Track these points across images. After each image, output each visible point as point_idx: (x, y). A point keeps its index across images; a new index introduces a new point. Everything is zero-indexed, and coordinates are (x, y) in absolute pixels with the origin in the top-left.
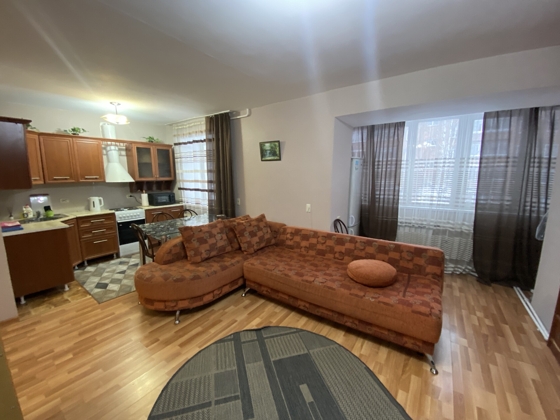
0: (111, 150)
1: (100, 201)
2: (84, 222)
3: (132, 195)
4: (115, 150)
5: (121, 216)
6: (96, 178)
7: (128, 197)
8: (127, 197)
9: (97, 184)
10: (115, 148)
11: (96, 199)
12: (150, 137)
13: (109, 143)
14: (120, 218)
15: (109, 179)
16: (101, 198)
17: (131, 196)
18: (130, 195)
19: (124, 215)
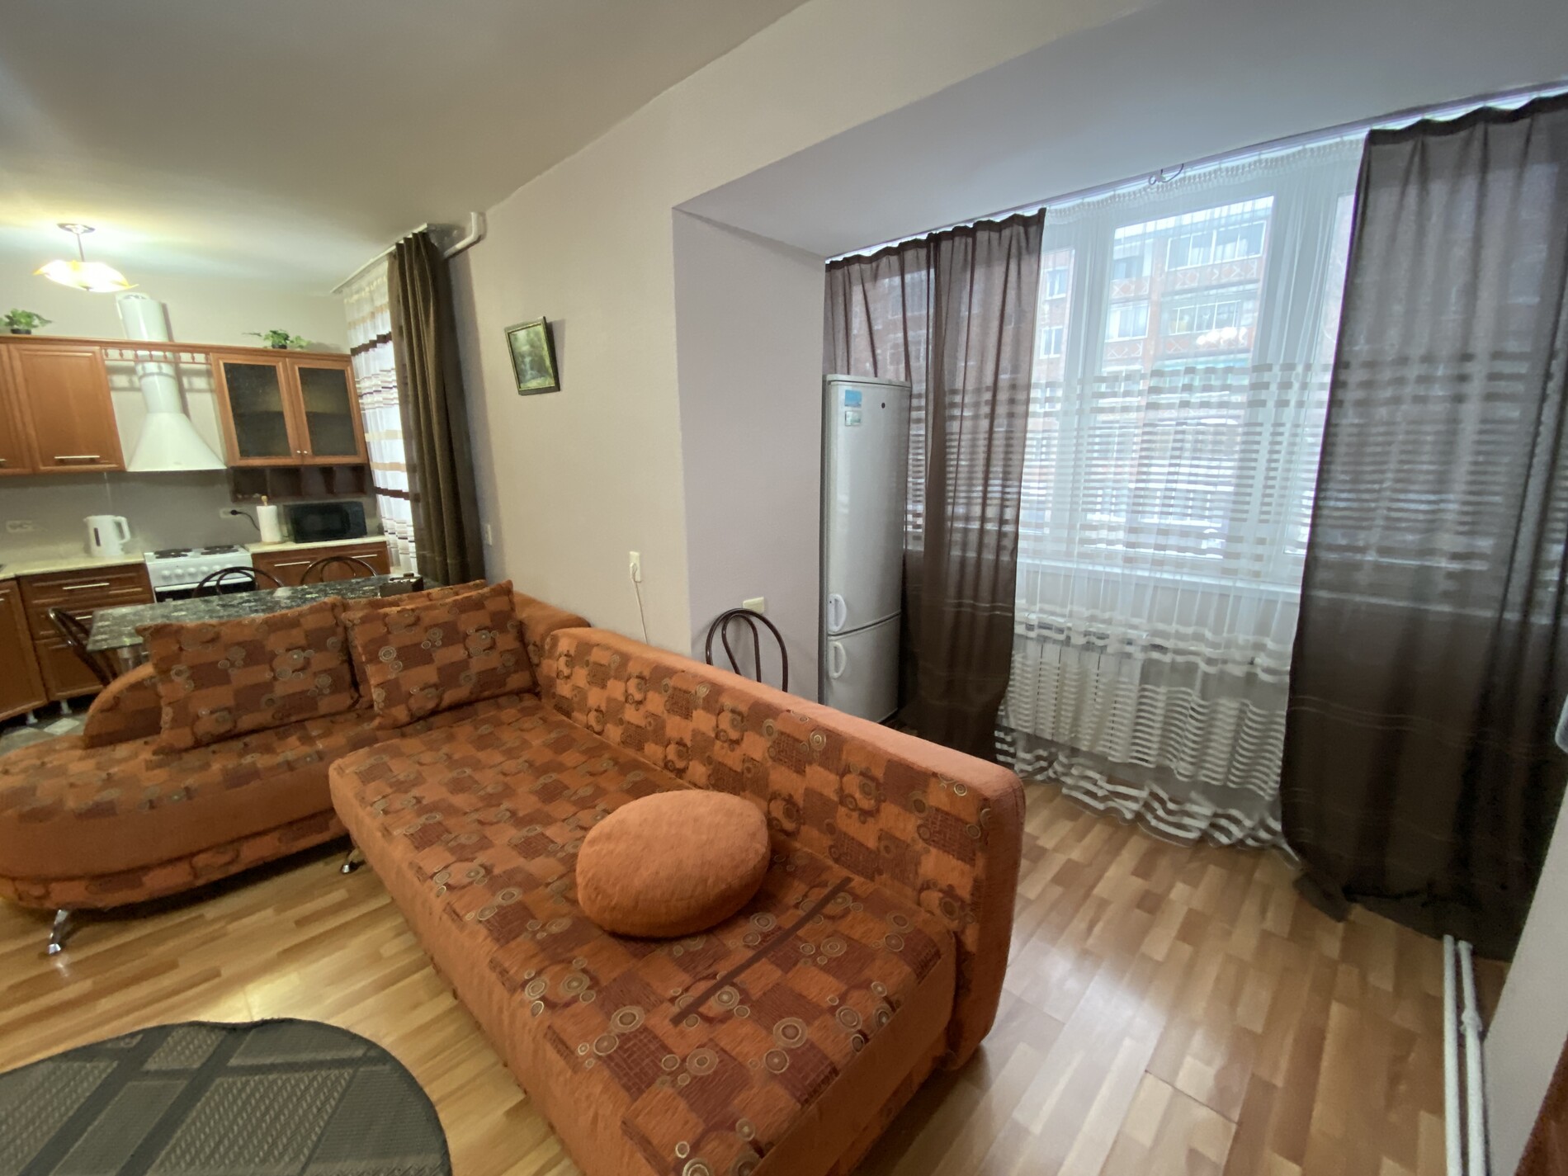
0: (145, 375)
1: (119, 525)
2: (44, 591)
3: (238, 509)
4: (160, 374)
5: (166, 573)
6: (92, 461)
7: (224, 513)
8: (223, 516)
9: (95, 477)
10: (160, 368)
11: (105, 523)
12: (275, 333)
13: (142, 353)
14: (165, 578)
15: (139, 462)
16: (123, 520)
17: (234, 513)
18: (230, 510)
19: (179, 571)
